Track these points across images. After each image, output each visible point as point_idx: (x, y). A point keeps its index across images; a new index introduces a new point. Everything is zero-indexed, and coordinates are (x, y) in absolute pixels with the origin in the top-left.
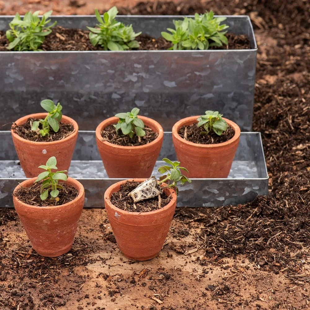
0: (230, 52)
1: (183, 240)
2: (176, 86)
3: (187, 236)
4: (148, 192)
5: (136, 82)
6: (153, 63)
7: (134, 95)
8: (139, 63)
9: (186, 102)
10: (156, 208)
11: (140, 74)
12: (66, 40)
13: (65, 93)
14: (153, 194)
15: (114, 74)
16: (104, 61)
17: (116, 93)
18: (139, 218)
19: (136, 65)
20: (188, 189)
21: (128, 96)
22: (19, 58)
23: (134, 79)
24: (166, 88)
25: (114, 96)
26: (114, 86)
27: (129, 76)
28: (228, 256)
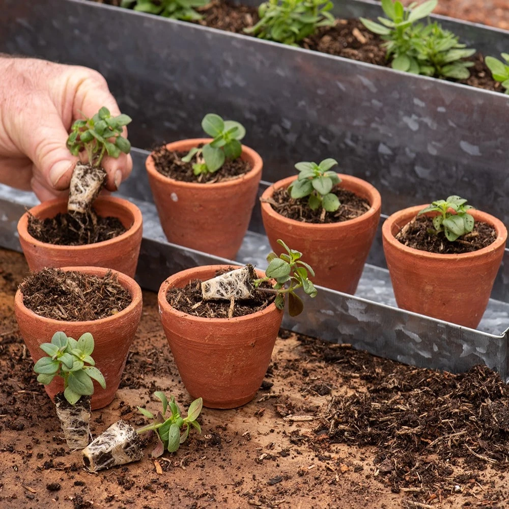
2: (480, 154)
3: (322, 395)
4: (229, 288)
5: (416, 132)
7: (413, 155)
8: (422, 99)
9: (496, 189)
10: (222, 316)
11: (422, 119)
12: (366, 44)
13: (308, 125)
14: (237, 293)
15: (381, 109)
16: (366, 81)
17: (385, 144)
18: (183, 322)
19: (417, 101)
21: (404, 154)
22: (238, 46)
23: (414, 127)
24: (464, 154)
25: (383, 149)
26: (382, 130)
27: (406, 119)
28: (349, 443)
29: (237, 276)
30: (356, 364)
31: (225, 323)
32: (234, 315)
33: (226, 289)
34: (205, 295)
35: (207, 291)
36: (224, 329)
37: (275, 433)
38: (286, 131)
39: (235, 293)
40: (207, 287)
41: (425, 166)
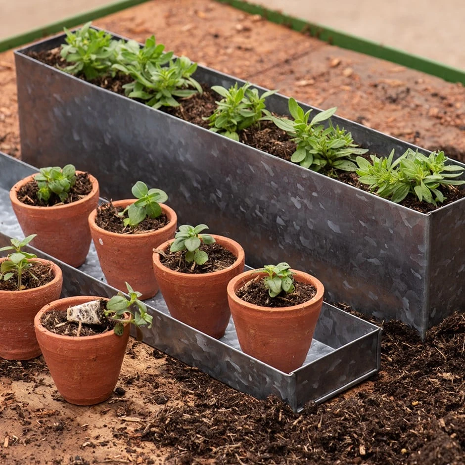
2: (340, 232)
3: (158, 404)
5: (300, 210)
7: (298, 228)
8: (302, 185)
9: (351, 261)
10: (73, 335)
11: (303, 200)
15: (277, 189)
16: (267, 167)
17: (280, 217)
19: (299, 186)
21: (293, 226)
23: (298, 206)
24: (330, 230)
25: (279, 220)
26: (278, 206)
27: (293, 199)
28: (155, 442)
29: (92, 306)
30: (195, 383)
31: (71, 340)
32: (82, 335)
33: (83, 315)
34: (69, 318)
35: (70, 315)
36: (69, 345)
37: (107, 428)
38: (219, 199)
39: (88, 319)
40: (71, 312)
41: (306, 237)
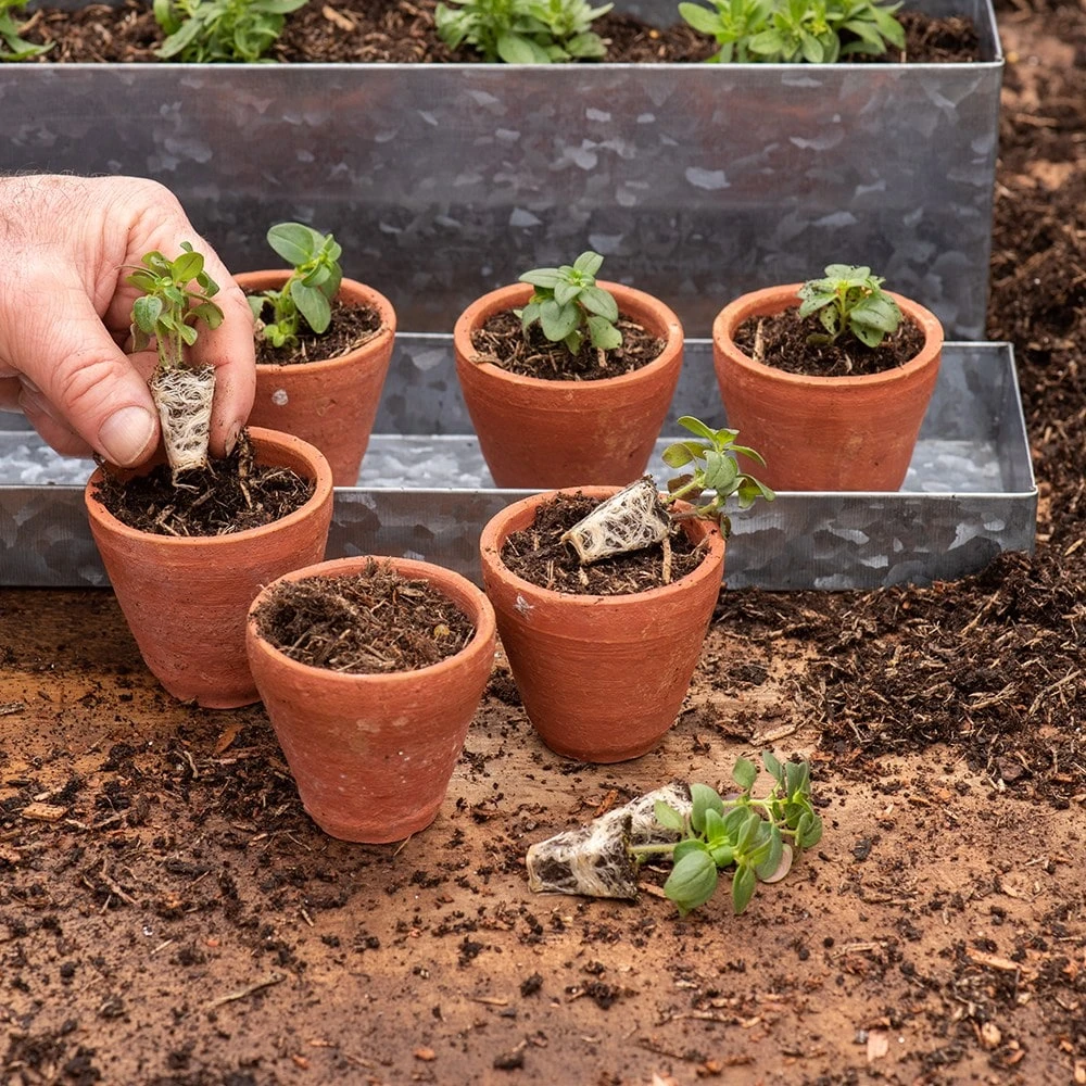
0: (909, 71)
1: (746, 696)
2: (727, 185)
4: (627, 528)
5: (591, 172)
6: (648, 106)
7: (587, 215)
8: (604, 108)
9: (760, 241)
10: (654, 584)
11: (605, 144)
12: (356, 32)
13: (353, 207)
14: (646, 535)
15: (517, 143)
16: (484, 98)
17: (523, 208)
18: (597, 613)
19: (592, 114)
20: (764, 526)
21: (566, 217)
22: (197, 85)
23: (587, 162)
24: (694, 191)
25: (520, 218)
26: (518, 182)
27: (570, 153)
28: (897, 751)
29: (637, 502)
33: (622, 533)
34: (586, 555)
35: (586, 547)
39: (641, 536)
40: (585, 539)
41: (612, 232)
